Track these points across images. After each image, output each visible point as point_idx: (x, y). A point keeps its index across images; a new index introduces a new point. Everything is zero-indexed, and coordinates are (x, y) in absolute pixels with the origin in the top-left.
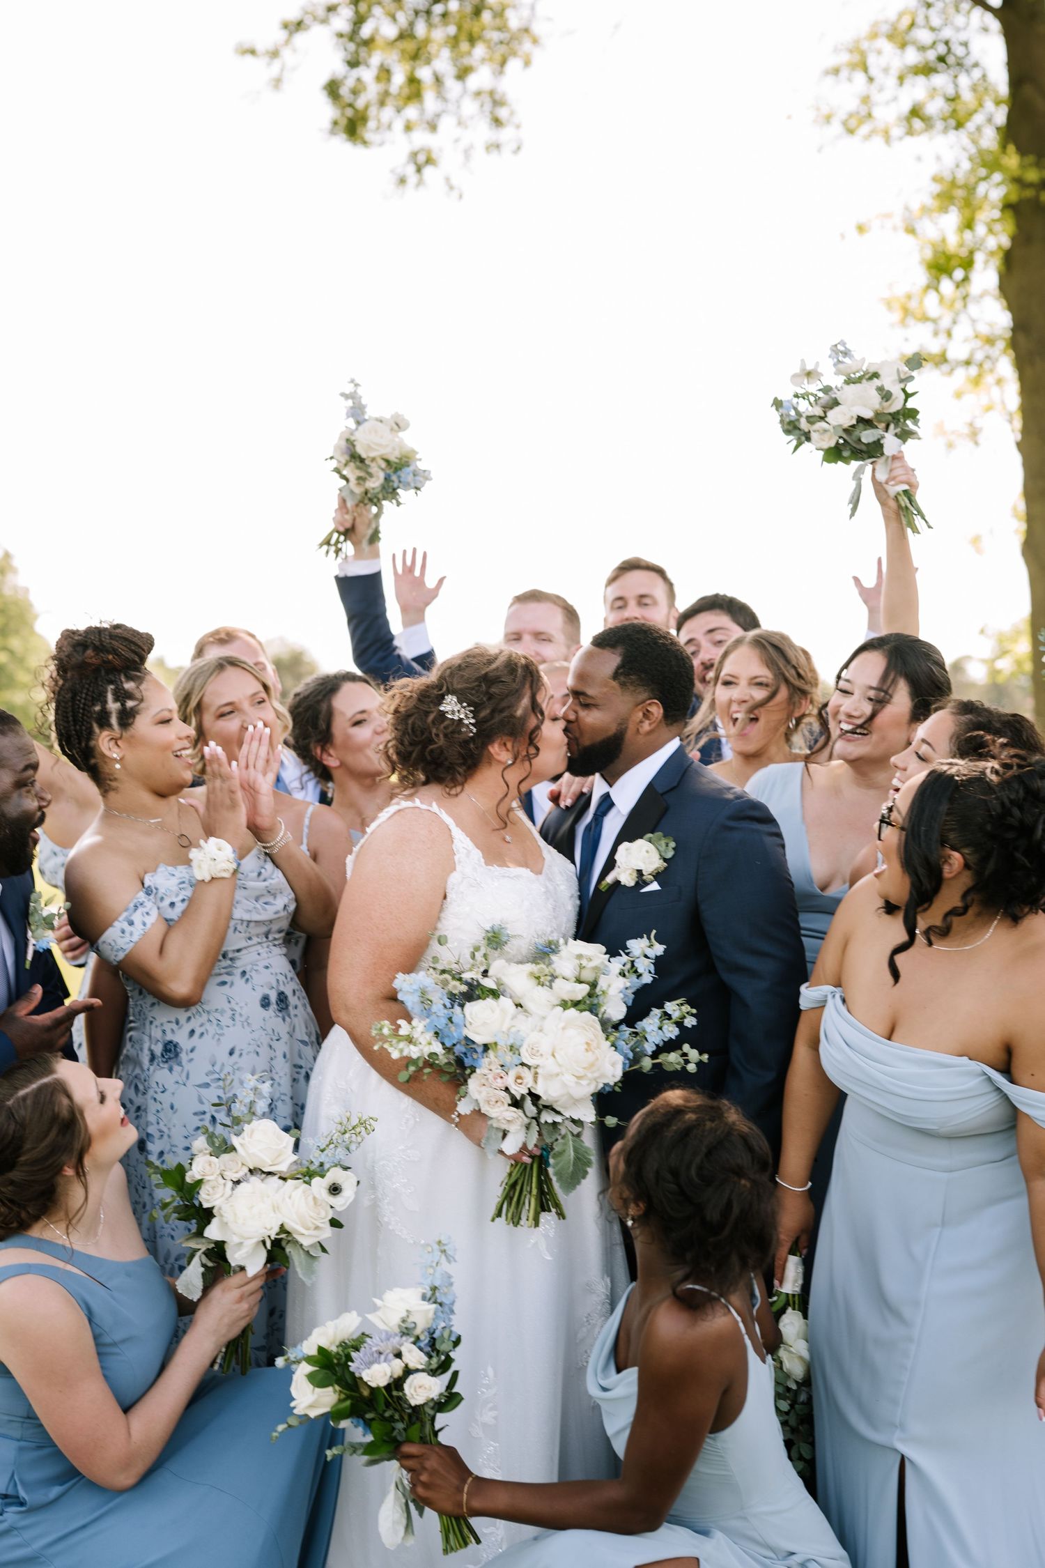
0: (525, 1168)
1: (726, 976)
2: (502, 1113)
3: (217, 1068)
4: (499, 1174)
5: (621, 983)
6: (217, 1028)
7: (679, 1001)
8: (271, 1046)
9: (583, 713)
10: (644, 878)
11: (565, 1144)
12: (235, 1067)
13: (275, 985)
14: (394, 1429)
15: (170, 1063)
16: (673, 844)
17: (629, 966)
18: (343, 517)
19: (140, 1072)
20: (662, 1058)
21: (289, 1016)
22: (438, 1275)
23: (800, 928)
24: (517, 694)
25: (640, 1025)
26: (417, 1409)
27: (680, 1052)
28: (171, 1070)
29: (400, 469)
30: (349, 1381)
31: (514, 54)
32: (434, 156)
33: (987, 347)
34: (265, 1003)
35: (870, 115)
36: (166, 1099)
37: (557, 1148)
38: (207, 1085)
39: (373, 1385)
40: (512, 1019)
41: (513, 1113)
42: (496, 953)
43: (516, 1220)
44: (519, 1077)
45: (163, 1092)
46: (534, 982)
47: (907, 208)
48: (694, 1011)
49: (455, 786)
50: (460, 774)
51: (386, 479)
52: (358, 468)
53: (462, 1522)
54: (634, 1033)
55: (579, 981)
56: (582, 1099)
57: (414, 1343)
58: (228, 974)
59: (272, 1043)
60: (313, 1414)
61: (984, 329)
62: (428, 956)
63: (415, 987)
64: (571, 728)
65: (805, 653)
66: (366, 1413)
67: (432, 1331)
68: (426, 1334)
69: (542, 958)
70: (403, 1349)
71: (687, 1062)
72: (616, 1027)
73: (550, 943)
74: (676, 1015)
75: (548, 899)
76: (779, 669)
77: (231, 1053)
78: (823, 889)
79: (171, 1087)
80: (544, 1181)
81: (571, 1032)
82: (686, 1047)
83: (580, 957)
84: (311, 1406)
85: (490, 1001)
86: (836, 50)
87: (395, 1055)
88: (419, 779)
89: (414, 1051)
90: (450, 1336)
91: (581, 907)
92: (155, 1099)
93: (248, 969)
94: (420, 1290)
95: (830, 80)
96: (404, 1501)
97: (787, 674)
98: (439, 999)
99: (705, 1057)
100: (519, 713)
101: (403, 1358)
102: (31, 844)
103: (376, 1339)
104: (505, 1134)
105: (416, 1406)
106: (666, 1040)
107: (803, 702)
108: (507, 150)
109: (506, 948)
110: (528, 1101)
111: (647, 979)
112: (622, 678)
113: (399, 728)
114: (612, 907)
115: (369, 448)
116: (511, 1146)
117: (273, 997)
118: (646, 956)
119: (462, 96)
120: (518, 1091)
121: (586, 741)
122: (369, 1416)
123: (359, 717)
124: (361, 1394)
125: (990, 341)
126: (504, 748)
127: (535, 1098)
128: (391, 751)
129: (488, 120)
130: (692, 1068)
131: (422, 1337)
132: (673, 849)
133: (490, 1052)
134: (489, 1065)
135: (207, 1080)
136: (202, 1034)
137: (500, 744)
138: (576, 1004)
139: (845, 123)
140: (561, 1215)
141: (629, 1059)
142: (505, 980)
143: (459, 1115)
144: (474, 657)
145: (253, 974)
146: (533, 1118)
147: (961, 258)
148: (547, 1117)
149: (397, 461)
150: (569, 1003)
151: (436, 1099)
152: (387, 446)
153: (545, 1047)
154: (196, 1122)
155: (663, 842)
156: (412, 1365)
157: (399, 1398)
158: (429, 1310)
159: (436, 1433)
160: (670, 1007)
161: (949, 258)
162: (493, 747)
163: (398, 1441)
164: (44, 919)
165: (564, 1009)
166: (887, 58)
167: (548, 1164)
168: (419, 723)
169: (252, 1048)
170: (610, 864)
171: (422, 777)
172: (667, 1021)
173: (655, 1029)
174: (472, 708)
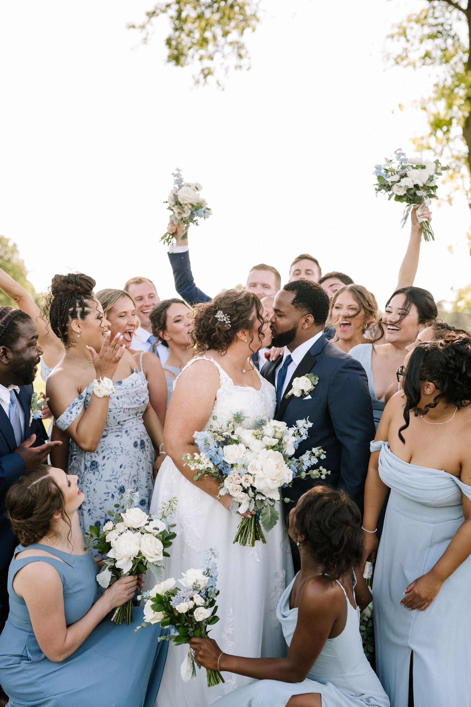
0: (249, 520)
1: (339, 438)
2: (239, 495)
3: (115, 473)
4: (237, 522)
5: (294, 439)
6: (115, 456)
7: (318, 448)
8: (137, 464)
9: (278, 319)
10: (305, 393)
11: (267, 510)
12: (123, 473)
13: (139, 437)
14: (188, 631)
15: (94, 470)
16: (318, 379)
17: (297, 431)
18: (172, 228)
19: (80, 474)
20: (310, 472)
21: (145, 451)
22: (210, 564)
23: (373, 418)
24: (249, 310)
25: (301, 458)
26: (199, 623)
27: (318, 470)
28: (94, 474)
29: (198, 209)
30: (170, 609)
31: (248, 26)
32: (212, 71)
33: (457, 161)
34: (135, 445)
35: (407, 56)
36: (92, 486)
37: (263, 511)
38: (110, 481)
39: (180, 612)
40: (244, 454)
41: (244, 495)
42: (238, 425)
43: (244, 543)
44: (246, 479)
45: (90, 483)
46: (255, 437)
47: (422, 99)
48: (325, 452)
49: (223, 351)
50: (224, 346)
51: (191, 213)
52: (179, 208)
53: (217, 673)
54: (298, 461)
55: (274, 437)
56: (274, 489)
57: (199, 594)
58: (120, 431)
59: (138, 463)
60: (153, 622)
61: (455, 153)
62: (208, 425)
63: (203, 437)
64: (273, 326)
65: (372, 295)
66: (176, 623)
67: (207, 588)
68: (204, 590)
69: (259, 428)
70: (194, 596)
71: (321, 474)
72: (290, 458)
73: (262, 420)
74: (317, 454)
75: (262, 401)
76: (361, 301)
77: (121, 467)
78: (379, 399)
79: (94, 481)
80: (257, 526)
81: (270, 460)
82: (321, 468)
83: (275, 427)
84: (153, 619)
85: (235, 445)
86: (393, 27)
87: (193, 468)
88: (206, 347)
89: (201, 467)
90: (214, 591)
91: (277, 406)
92: (87, 486)
93: (128, 430)
94: (202, 570)
95: (390, 40)
96: (192, 662)
97: (364, 304)
98: (213, 444)
99: (329, 472)
100: (251, 319)
101: (194, 600)
102: (34, 371)
103: (182, 591)
104: (240, 505)
105: (198, 622)
106: (312, 465)
107: (371, 317)
108: (244, 69)
109: (243, 422)
110: (250, 490)
111: (305, 437)
112: (296, 304)
113: (197, 325)
114: (291, 405)
115: (184, 199)
116: (242, 510)
117: (139, 443)
118: (304, 428)
119: (225, 44)
120: (246, 485)
121: (280, 332)
122: (177, 624)
123: (179, 318)
124: (174, 615)
125: (458, 158)
126: (243, 334)
127: (254, 489)
128: (194, 335)
129: (236, 55)
130: (323, 477)
131: (202, 591)
132: (318, 380)
133: (234, 468)
134: (234, 474)
135: (110, 478)
136: (108, 458)
137: (242, 333)
138: (273, 447)
139: (396, 60)
140: (264, 541)
141: (296, 473)
142: (241, 436)
143: (220, 496)
144: (230, 294)
145: (131, 432)
146: (252, 498)
147: (446, 121)
148: (259, 497)
149: (196, 205)
150: (270, 447)
151: (210, 489)
152: (192, 199)
153: (258, 466)
154: (105, 497)
155: (313, 378)
156: (197, 604)
157: (191, 618)
158: (206, 580)
159: (207, 633)
160: (314, 450)
161: (441, 121)
162: (239, 334)
163: (190, 636)
164: (38, 405)
165: (267, 450)
166: (416, 31)
167: (259, 519)
168: (205, 323)
169: (130, 465)
170: (290, 387)
171: (207, 347)
172: (313, 456)
173: (307, 460)
174: (229, 317)
